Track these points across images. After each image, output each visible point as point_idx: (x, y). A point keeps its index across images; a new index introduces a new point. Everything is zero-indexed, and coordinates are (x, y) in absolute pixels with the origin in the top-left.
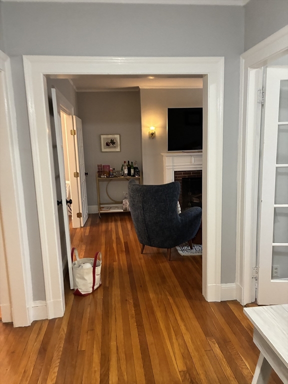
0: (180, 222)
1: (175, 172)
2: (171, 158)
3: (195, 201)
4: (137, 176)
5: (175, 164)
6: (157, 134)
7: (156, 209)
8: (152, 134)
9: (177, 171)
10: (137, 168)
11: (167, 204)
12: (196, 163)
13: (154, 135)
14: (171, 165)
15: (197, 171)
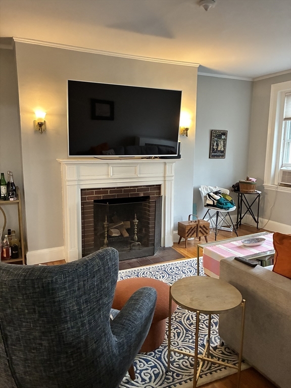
0: (116, 351)
1: (82, 190)
2: (75, 167)
3: (114, 235)
4: (12, 199)
5: (82, 178)
6: (49, 125)
7: (45, 343)
8: (41, 125)
9: (85, 189)
10: (13, 184)
11: (83, 325)
12: (116, 176)
13: (43, 127)
14: (76, 178)
15: (117, 188)
